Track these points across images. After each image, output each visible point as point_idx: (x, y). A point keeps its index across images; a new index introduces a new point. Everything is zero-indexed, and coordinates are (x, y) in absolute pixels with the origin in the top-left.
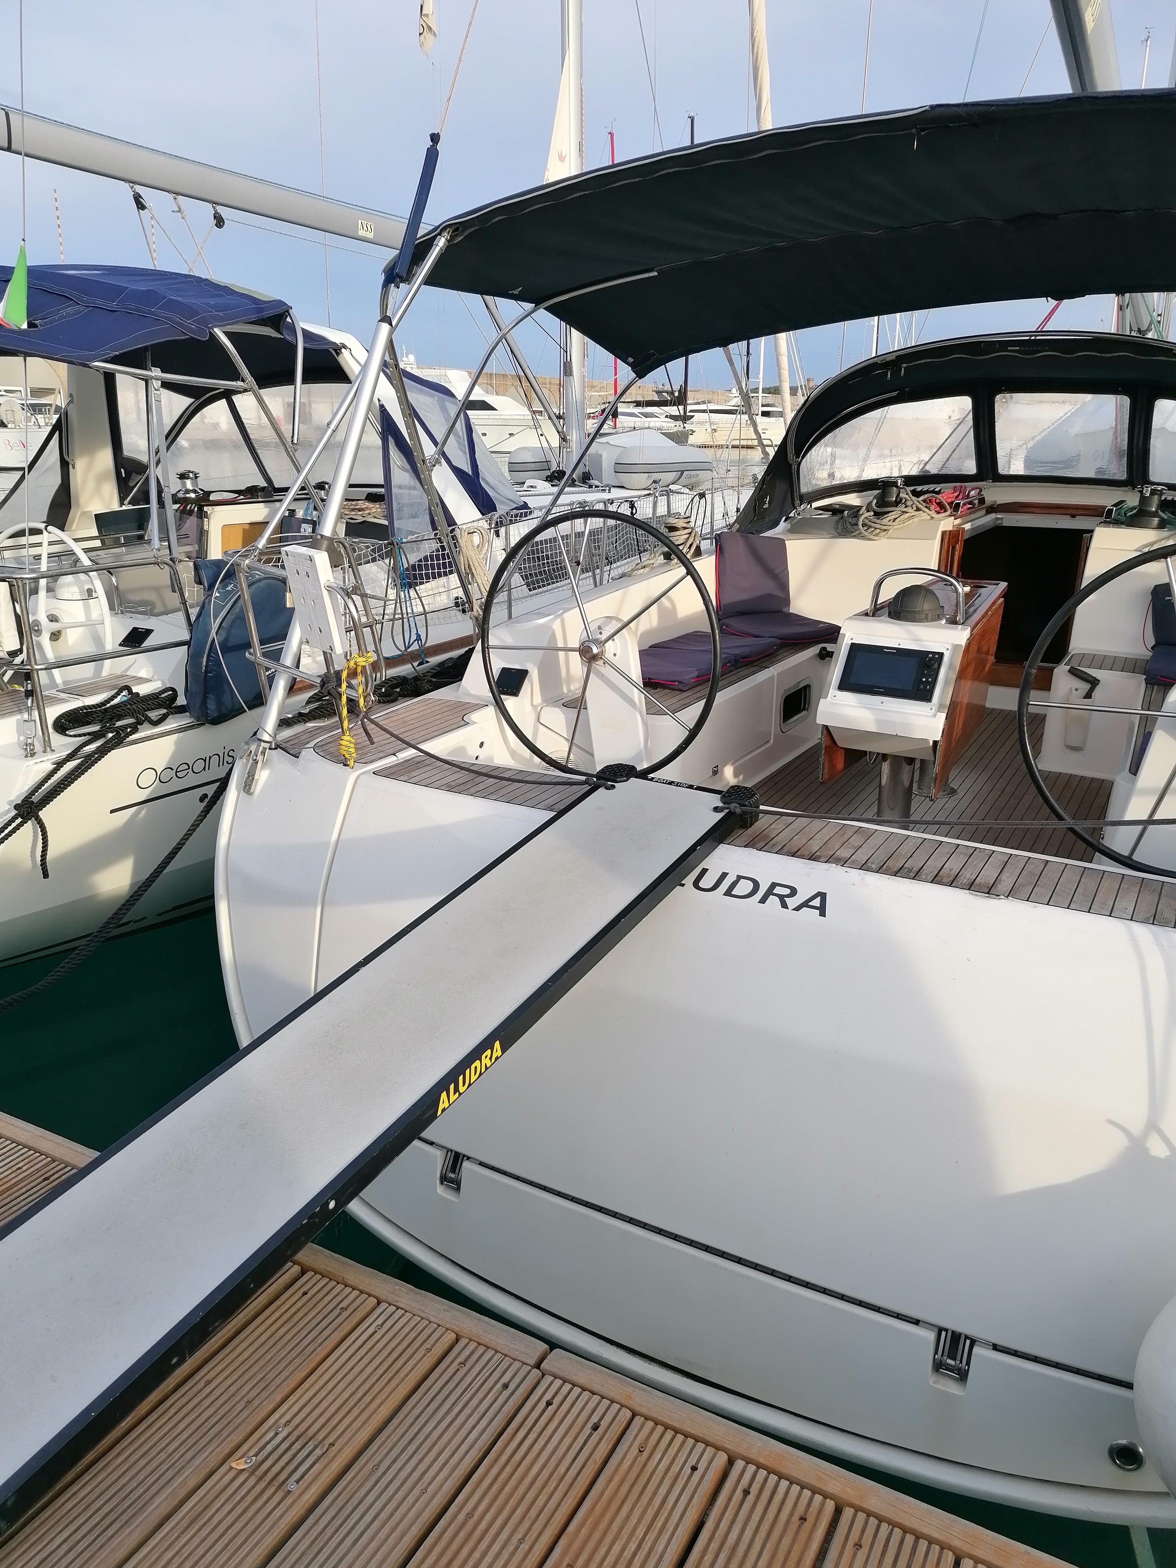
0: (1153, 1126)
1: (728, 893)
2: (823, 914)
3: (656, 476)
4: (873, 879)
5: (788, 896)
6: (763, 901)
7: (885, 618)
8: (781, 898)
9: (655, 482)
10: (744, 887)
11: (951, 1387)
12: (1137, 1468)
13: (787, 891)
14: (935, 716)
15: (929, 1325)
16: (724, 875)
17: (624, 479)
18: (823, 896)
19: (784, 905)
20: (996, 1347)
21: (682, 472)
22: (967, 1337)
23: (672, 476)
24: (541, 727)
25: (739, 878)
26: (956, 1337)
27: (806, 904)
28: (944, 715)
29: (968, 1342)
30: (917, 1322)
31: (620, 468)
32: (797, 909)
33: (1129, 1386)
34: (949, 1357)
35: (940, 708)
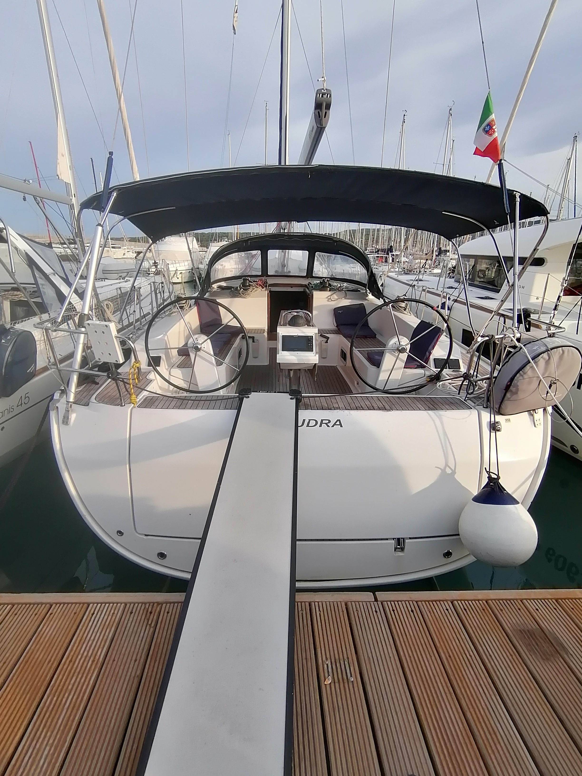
0: (447, 465)
1: (308, 426)
2: (341, 426)
3: (120, 274)
4: (352, 412)
5: (328, 423)
6: (321, 426)
7: (288, 326)
8: (326, 424)
9: (120, 277)
10: (312, 423)
11: (401, 554)
12: (451, 555)
13: (328, 421)
14: (315, 356)
15: (390, 539)
16: (304, 420)
17: (107, 276)
18: (339, 420)
19: (328, 426)
20: (410, 538)
21: (128, 272)
22: (401, 538)
23: (125, 274)
24: (171, 377)
25: (310, 420)
26: (399, 539)
27: (335, 424)
28: (318, 355)
29: (402, 539)
30: (387, 539)
31: (104, 272)
32: (333, 426)
33: (459, 535)
34: (398, 546)
35: (316, 353)
